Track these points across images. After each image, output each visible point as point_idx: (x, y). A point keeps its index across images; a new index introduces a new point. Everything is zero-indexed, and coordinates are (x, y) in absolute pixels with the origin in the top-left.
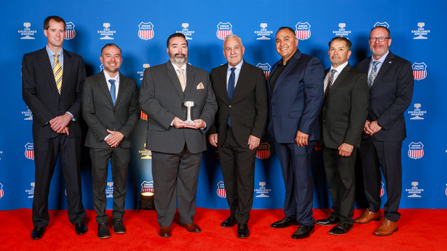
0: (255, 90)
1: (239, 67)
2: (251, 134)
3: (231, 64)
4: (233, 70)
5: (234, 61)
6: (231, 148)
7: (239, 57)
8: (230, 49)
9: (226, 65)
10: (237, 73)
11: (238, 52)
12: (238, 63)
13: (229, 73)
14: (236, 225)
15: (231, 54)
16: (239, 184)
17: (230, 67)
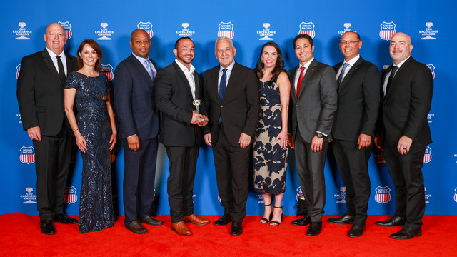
0: (246, 89)
1: (230, 68)
2: (242, 132)
3: (223, 66)
4: (225, 71)
5: (225, 62)
6: (224, 148)
7: (231, 58)
8: (222, 51)
9: (219, 67)
10: (228, 74)
11: (229, 53)
12: (229, 64)
13: (221, 74)
14: (231, 223)
15: (222, 55)
16: (233, 184)
17: (222, 68)
